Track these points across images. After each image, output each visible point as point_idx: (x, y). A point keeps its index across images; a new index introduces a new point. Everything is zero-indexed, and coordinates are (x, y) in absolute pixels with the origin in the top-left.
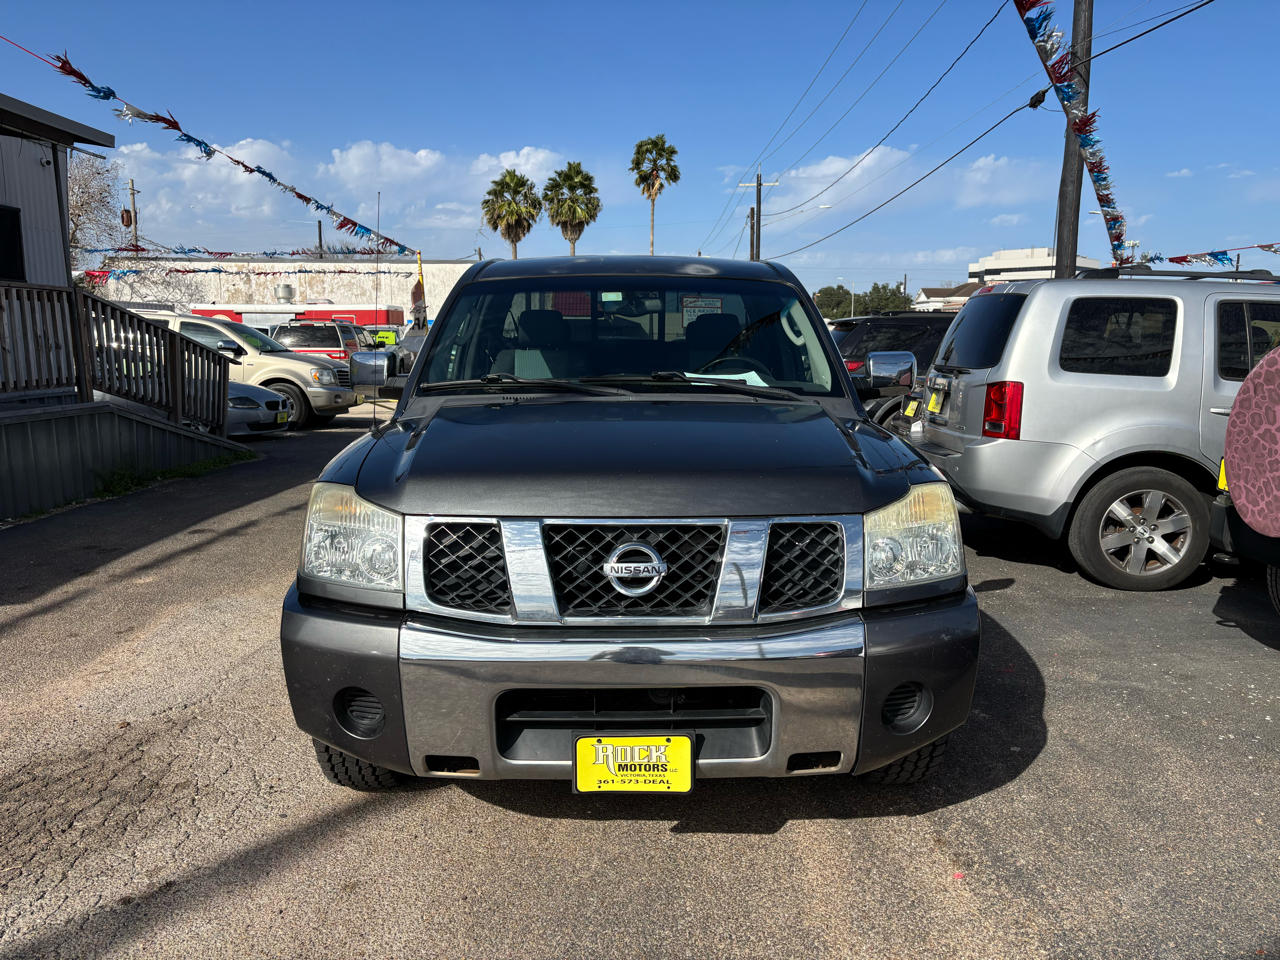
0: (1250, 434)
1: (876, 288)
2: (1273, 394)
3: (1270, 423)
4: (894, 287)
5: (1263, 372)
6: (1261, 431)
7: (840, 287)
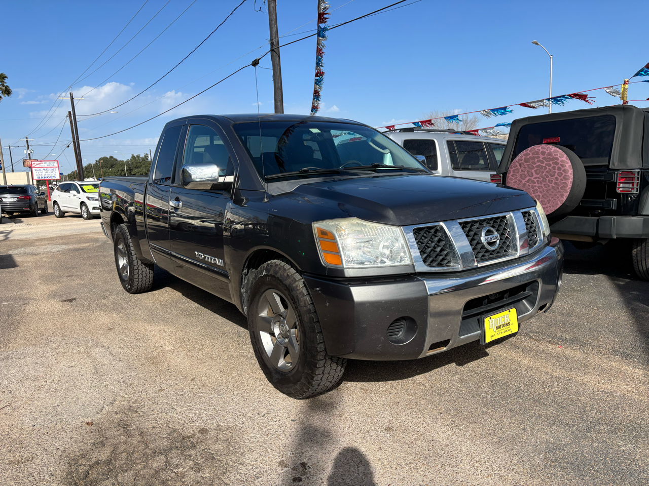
0: (521, 181)
1: (133, 157)
2: (530, 166)
3: (530, 176)
4: (143, 156)
5: (523, 158)
6: (526, 180)
7: (111, 157)
